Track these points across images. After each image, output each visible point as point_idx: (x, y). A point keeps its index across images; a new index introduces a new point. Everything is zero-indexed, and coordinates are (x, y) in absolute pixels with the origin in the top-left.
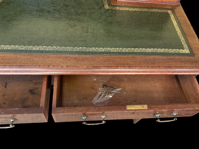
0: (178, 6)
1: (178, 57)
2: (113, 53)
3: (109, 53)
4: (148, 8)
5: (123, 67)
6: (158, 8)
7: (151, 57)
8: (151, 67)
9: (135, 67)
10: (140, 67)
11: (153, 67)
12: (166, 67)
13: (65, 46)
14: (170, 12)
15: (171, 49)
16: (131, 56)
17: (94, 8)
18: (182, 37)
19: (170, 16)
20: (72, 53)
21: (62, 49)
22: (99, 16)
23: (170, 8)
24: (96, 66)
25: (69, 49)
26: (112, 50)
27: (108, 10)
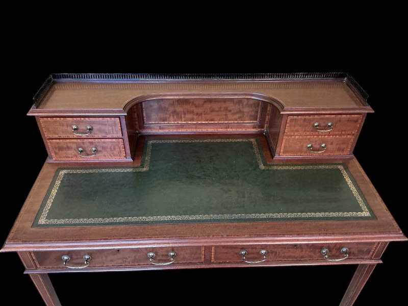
0: (351, 159)
1: (356, 222)
2: (277, 219)
3: (272, 219)
4: (312, 165)
5: (291, 234)
6: (325, 164)
7: (324, 222)
8: (324, 234)
9: (305, 234)
10: (311, 234)
11: (326, 234)
12: (342, 234)
13: (223, 214)
14: (341, 167)
15: (346, 213)
16: (299, 223)
17: (249, 170)
18: (359, 197)
19: (342, 172)
20: (231, 221)
21: (219, 217)
22: (255, 178)
23: (341, 162)
24: (260, 235)
25: (227, 216)
26: (275, 215)
27: (264, 170)
